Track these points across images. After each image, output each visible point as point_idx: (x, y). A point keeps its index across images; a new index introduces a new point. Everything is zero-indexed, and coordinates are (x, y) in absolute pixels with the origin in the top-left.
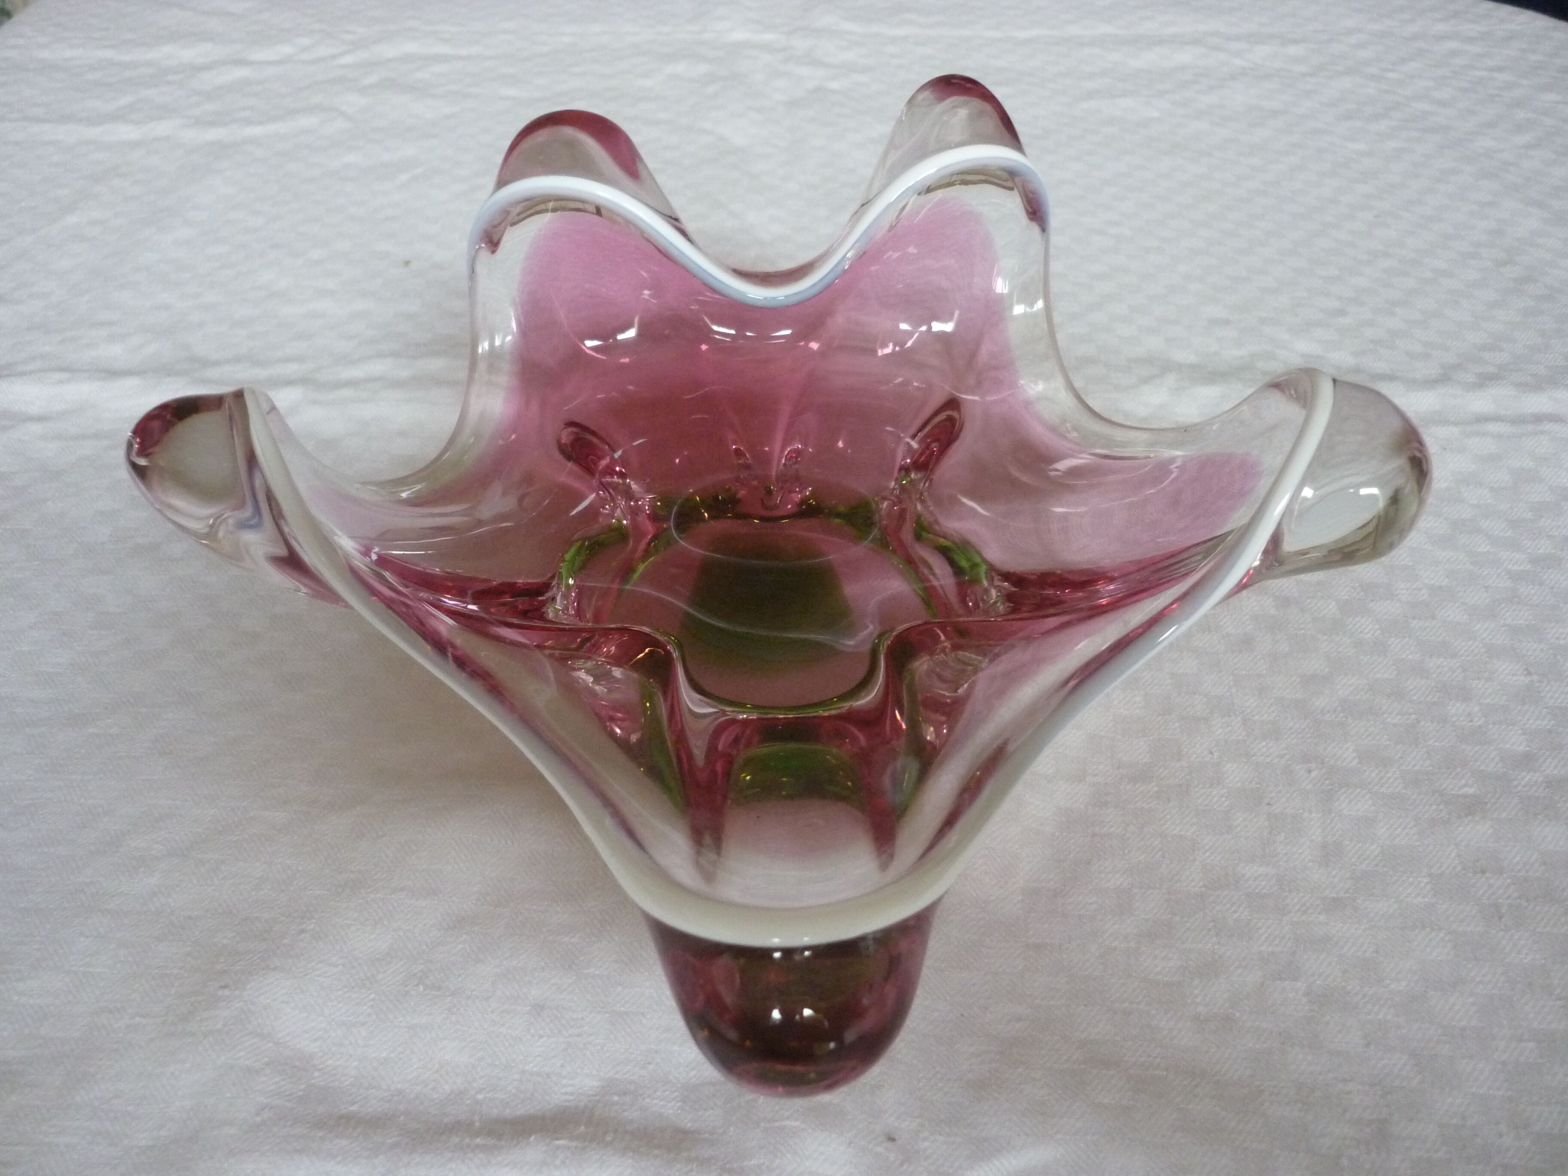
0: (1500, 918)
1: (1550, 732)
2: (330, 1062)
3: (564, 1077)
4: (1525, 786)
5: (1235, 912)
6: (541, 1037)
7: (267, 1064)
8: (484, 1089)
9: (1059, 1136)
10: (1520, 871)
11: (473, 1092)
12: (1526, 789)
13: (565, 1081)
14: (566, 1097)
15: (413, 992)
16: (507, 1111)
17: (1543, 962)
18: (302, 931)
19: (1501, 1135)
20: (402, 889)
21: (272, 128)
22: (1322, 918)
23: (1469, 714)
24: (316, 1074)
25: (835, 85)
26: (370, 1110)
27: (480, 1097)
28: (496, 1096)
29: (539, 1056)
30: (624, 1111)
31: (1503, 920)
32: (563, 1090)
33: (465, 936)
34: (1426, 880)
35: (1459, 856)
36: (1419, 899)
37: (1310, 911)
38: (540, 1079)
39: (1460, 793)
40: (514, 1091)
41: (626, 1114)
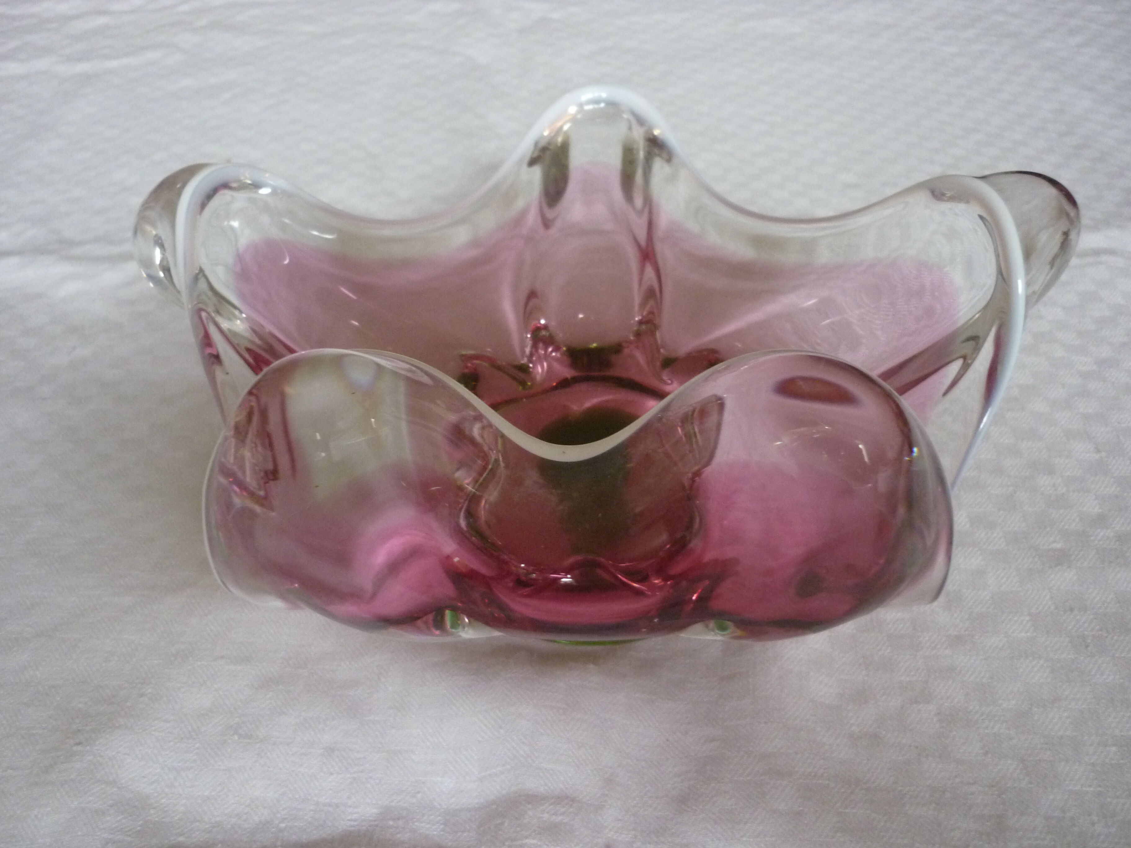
0: (1087, 647)
1: (1117, 497)
2: (163, 801)
3: (350, 807)
4: (1099, 541)
5: (880, 650)
6: (332, 774)
7: (111, 806)
8: (286, 819)
9: (745, 839)
10: (1100, 608)
11: (277, 822)
12: (1101, 543)
13: (350, 810)
14: (352, 823)
15: (230, 741)
16: (304, 837)
17: (1121, 681)
18: (142, 695)
19: (1093, 824)
20: (223, 657)
21: (125, 61)
22: (947, 652)
23: (1054, 485)
24: (152, 811)
25: (555, 16)
26: (194, 840)
27: (283, 825)
28: (296, 824)
29: (331, 789)
30: (398, 833)
31: (1089, 648)
32: (349, 818)
33: (271, 693)
34: (1027, 618)
35: (1052, 598)
36: (1023, 634)
37: (939, 646)
38: (330, 809)
39: (1050, 547)
40: (310, 819)
41: (399, 836)
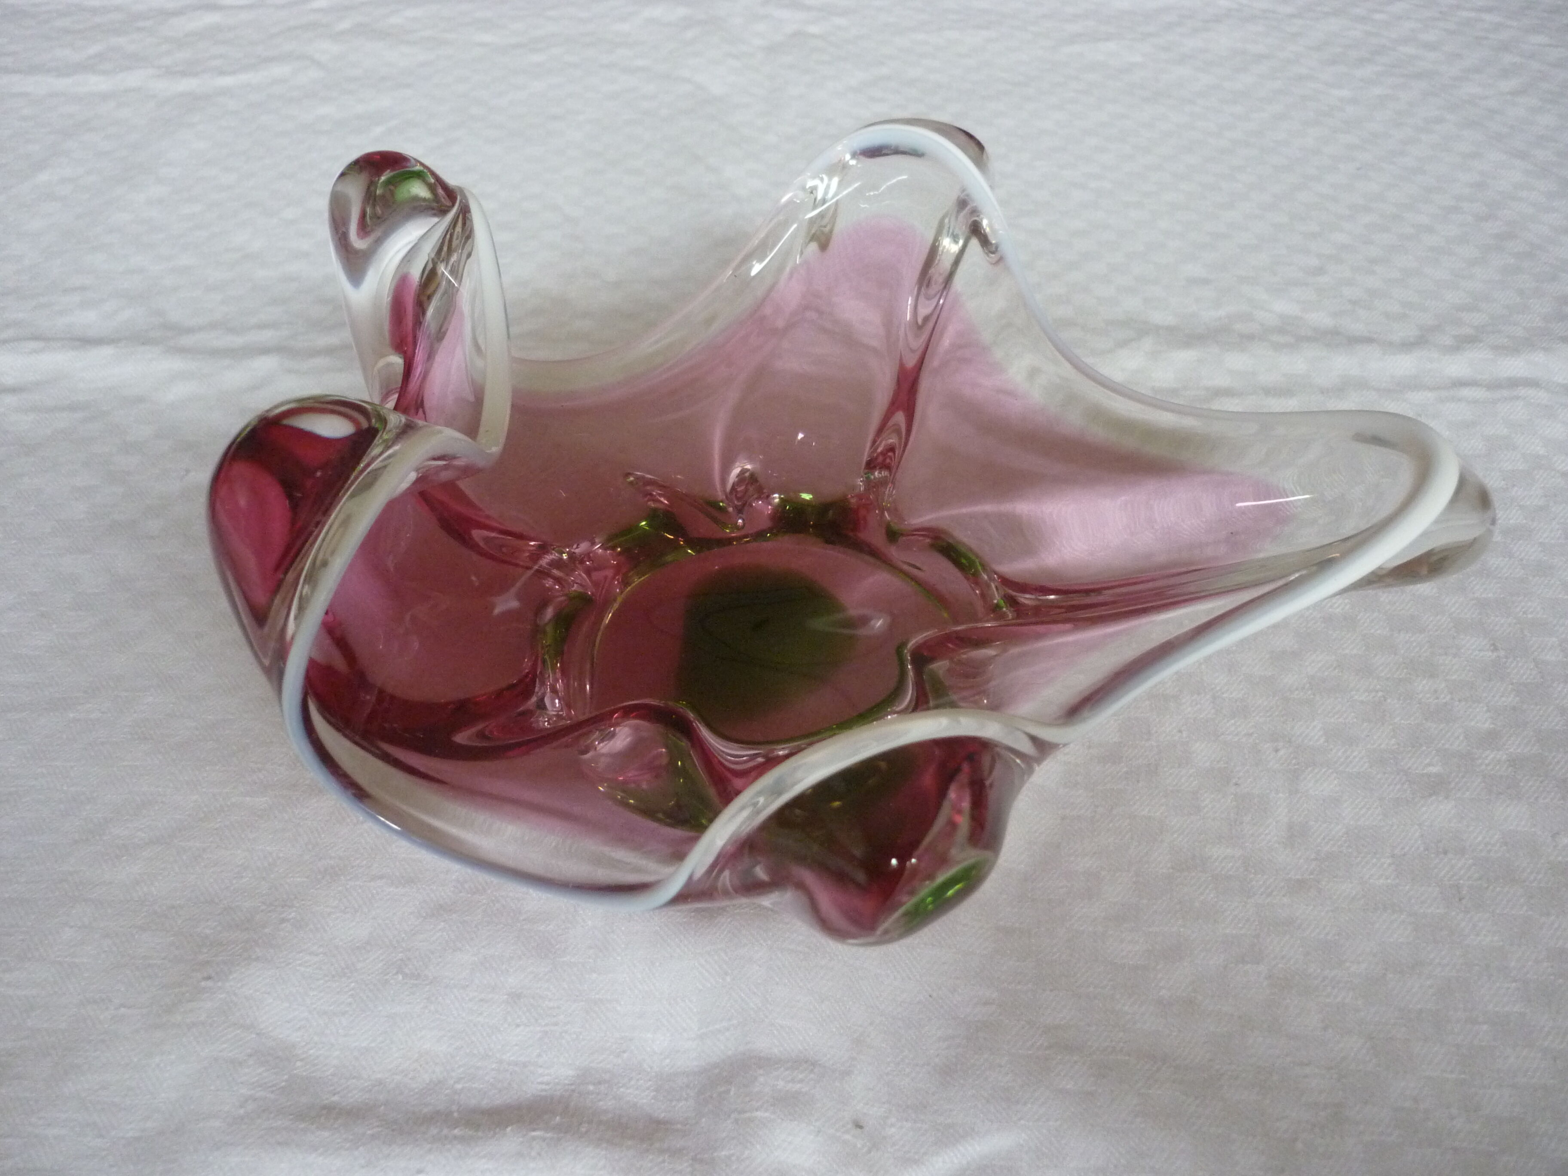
0: (1460, 900)
1: (1514, 709)
2: (311, 1052)
3: (541, 1067)
4: (1487, 765)
5: (1202, 894)
6: (518, 1026)
7: (250, 1056)
8: (462, 1078)
9: (1022, 1122)
10: (1481, 851)
11: (451, 1082)
12: (1489, 768)
13: (540, 1071)
14: (544, 1087)
15: (392, 981)
16: (485, 1102)
17: (1501, 943)
18: (283, 921)
19: (1452, 1118)
20: (381, 877)
21: (244, 78)
22: (1285, 900)
23: (1436, 691)
24: (299, 1064)
25: (813, 29)
26: (351, 1100)
27: (459, 1086)
28: (474, 1086)
29: (516, 1045)
30: (600, 1100)
31: (1464, 901)
32: (539, 1080)
33: (442, 924)
34: (1389, 861)
35: (1422, 836)
36: (1381, 881)
37: (1275, 893)
38: (517, 1069)
39: (1425, 772)
40: (492, 1080)
41: (601, 1103)
